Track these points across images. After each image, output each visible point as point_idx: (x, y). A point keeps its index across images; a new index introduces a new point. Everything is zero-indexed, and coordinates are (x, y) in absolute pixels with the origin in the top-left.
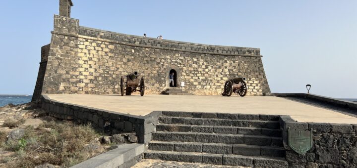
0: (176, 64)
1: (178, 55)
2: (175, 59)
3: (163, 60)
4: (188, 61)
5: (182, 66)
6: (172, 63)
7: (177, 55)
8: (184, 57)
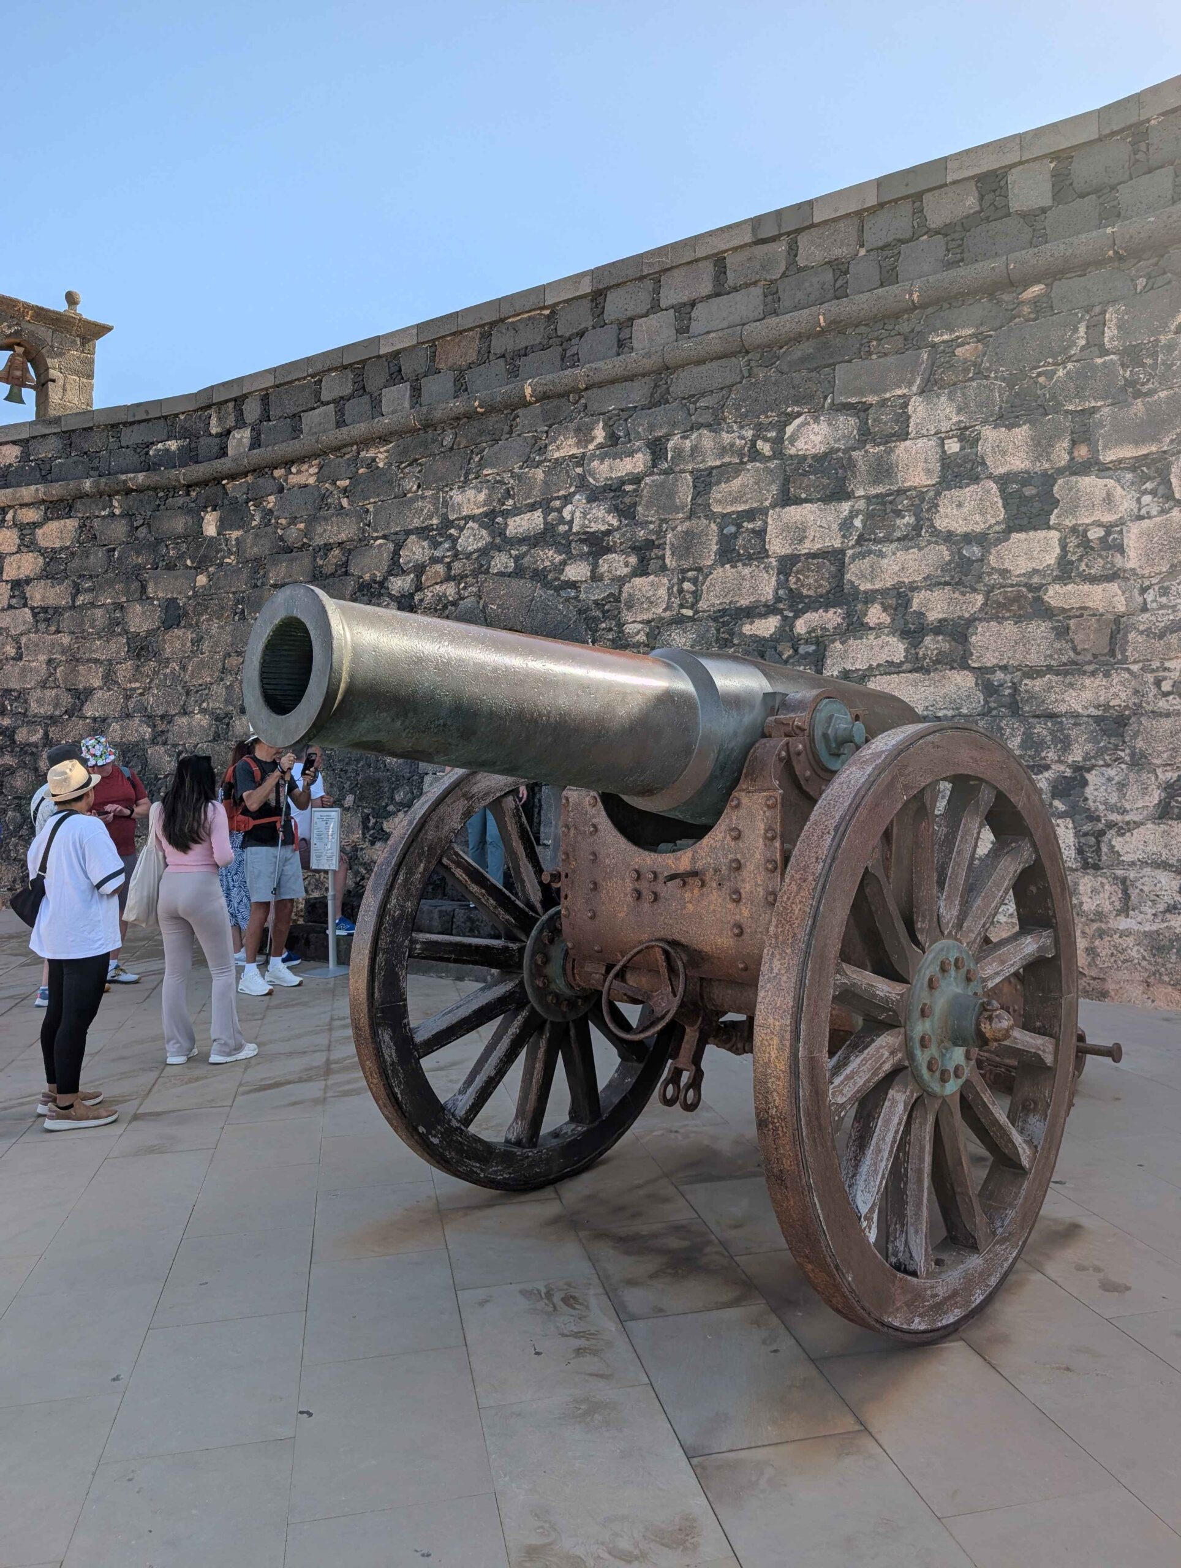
0: (548, 557)
1: (583, 434)
2: (544, 505)
3: (416, 551)
4: (704, 481)
5: (616, 564)
6: (501, 562)
7: (566, 447)
8: (657, 449)
